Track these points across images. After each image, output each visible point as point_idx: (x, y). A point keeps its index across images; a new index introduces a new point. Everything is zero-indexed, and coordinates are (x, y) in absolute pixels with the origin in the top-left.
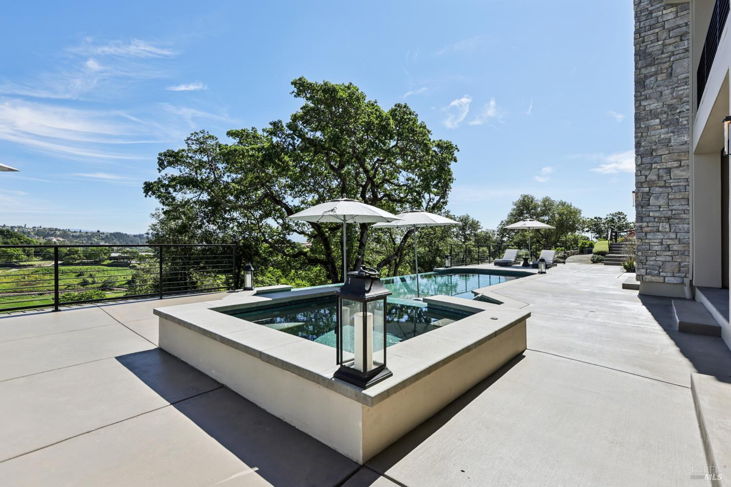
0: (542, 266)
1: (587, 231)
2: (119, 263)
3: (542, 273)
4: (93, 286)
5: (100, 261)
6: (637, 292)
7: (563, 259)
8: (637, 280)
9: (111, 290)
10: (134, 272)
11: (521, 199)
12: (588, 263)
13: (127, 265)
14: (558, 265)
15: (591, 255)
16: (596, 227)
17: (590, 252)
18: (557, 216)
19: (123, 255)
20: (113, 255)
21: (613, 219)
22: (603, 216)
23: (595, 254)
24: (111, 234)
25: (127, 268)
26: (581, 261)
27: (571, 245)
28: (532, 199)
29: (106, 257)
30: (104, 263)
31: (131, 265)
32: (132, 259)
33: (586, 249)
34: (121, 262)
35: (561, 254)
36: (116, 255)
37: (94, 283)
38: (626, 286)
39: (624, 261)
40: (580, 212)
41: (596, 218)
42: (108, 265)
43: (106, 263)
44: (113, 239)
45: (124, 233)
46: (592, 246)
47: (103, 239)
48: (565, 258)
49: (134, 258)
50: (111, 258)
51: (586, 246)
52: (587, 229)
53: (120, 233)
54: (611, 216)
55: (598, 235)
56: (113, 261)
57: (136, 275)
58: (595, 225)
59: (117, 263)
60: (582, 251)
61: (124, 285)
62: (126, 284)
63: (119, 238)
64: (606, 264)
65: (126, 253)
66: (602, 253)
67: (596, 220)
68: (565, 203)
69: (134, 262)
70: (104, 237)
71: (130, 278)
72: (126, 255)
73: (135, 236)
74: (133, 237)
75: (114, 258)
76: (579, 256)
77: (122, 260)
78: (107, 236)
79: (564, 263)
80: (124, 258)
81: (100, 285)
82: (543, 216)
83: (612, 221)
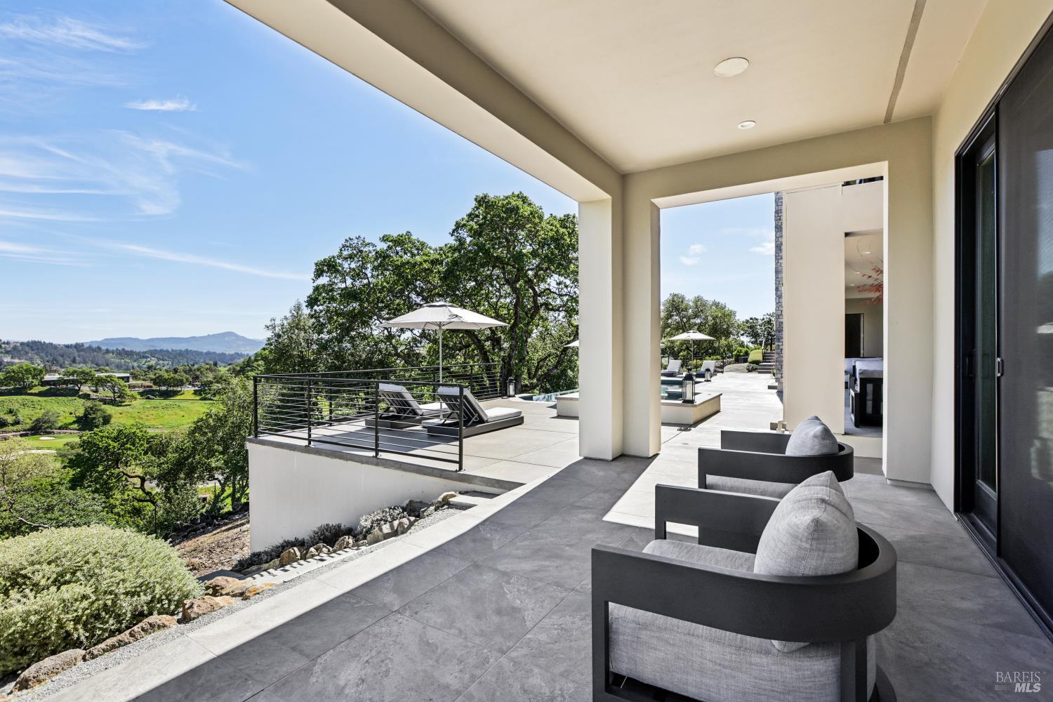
0: (708, 375)
1: (742, 335)
2: (58, 389)
3: (708, 381)
4: (15, 428)
5: (25, 388)
6: (776, 391)
7: (720, 369)
8: (776, 381)
9: (49, 433)
10: (89, 404)
11: (671, 298)
12: (743, 372)
13: (75, 393)
14: (718, 374)
15: (747, 364)
16: (751, 328)
17: (745, 361)
18: (710, 318)
19: (66, 378)
20: (47, 377)
21: (770, 320)
22: (760, 317)
23: (750, 363)
24: (22, 344)
25: (74, 398)
26: (737, 370)
27: (724, 351)
28: (683, 298)
29: (36, 382)
30: (32, 391)
31: (81, 393)
32: (81, 384)
33: (741, 358)
34: (62, 389)
35: (720, 363)
36: (55, 377)
37: (17, 423)
38: (770, 387)
39: (773, 369)
40: (735, 313)
41: (751, 319)
42: (40, 394)
43: (37, 392)
44: (27, 353)
45: (47, 342)
46: (747, 354)
47: (7, 352)
48: (722, 367)
49: (85, 383)
50: (43, 383)
51: (741, 354)
52: (742, 332)
53: (40, 342)
54: (768, 316)
55: (753, 340)
56: (48, 387)
57: (91, 408)
58: (751, 327)
59: (54, 390)
60: (738, 360)
61: (71, 424)
62: (74, 422)
63: (38, 349)
64: (759, 373)
65: (72, 374)
66: (757, 362)
67: (751, 321)
68: (719, 303)
69: (85, 389)
70: (9, 349)
71: (81, 413)
72: (71, 378)
73: (67, 346)
74: (64, 348)
75: (48, 383)
76: (735, 365)
77: (64, 386)
78: (15, 348)
79: (722, 372)
80: (66, 382)
81: (28, 426)
82: (694, 318)
83: (769, 322)
